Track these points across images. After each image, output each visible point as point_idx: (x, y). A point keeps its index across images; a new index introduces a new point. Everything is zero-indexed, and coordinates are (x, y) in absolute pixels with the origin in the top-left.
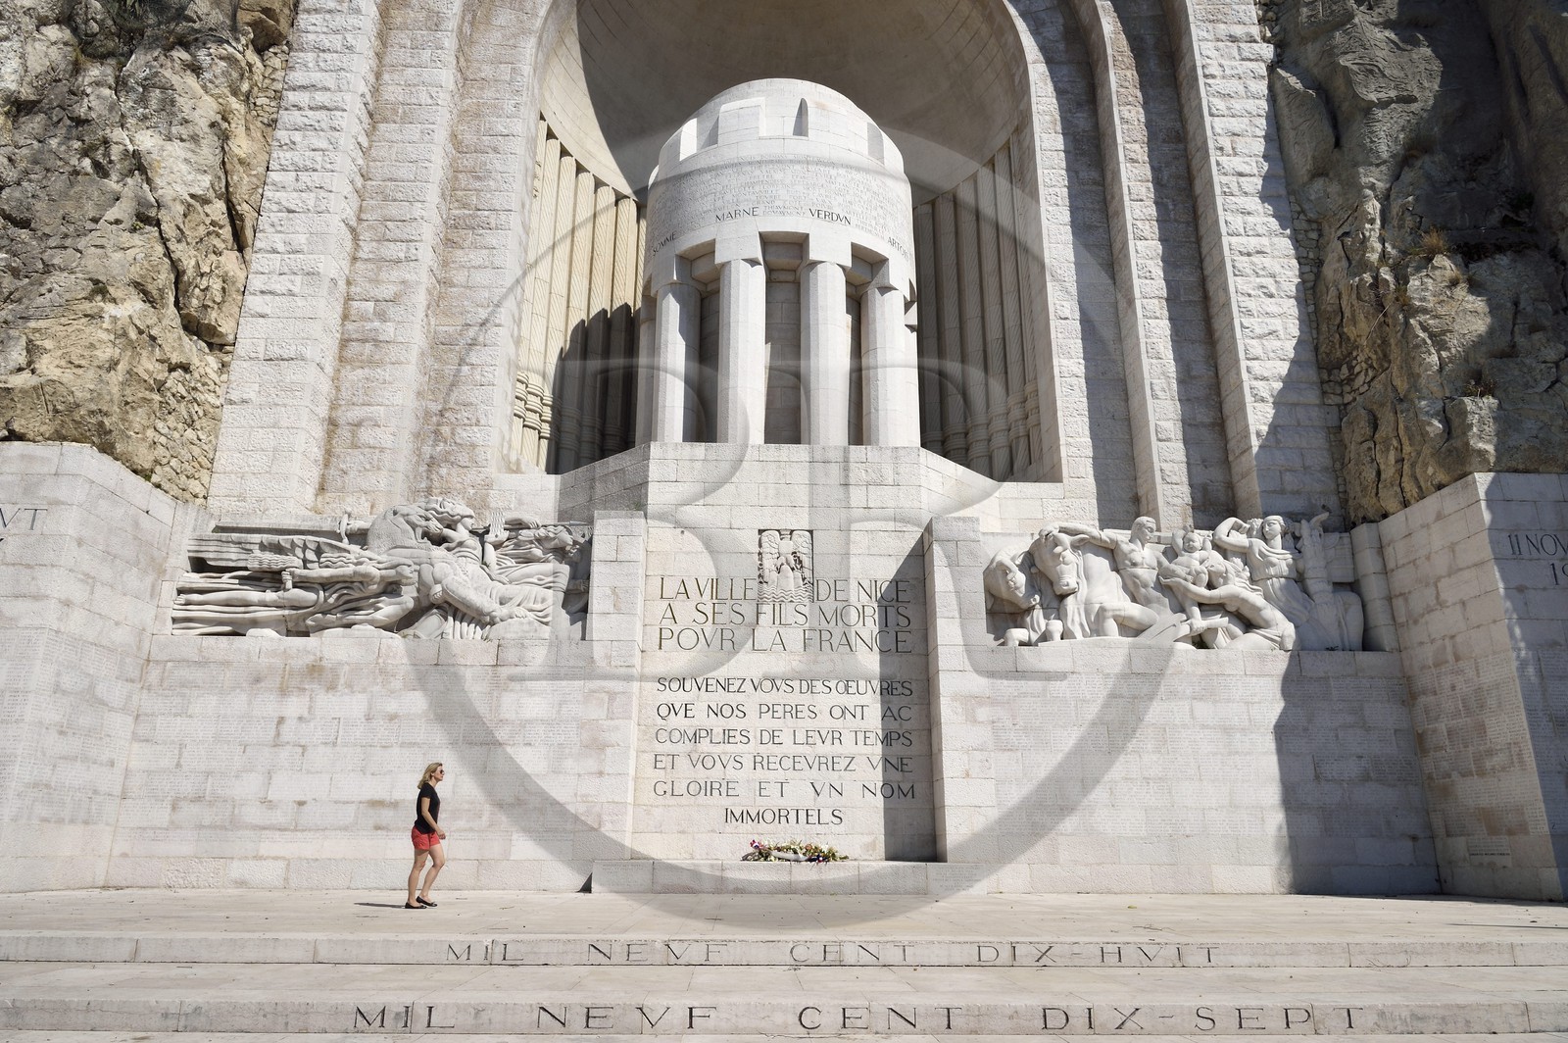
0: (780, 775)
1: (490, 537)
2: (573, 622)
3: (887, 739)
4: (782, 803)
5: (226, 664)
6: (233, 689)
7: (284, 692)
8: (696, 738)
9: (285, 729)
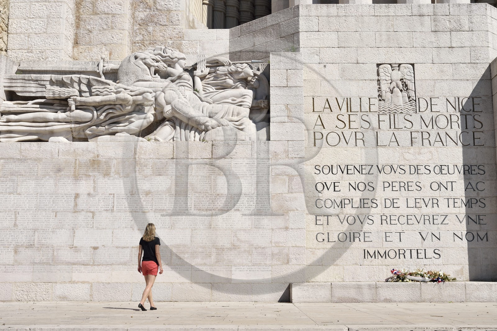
0: (399, 228)
1: (198, 72)
2: (258, 129)
3: (469, 203)
4: (401, 245)
5: (38, 160)
6: (44, 176)
7: (76, 178)
8: (342, 204)
9: (80, 201)
